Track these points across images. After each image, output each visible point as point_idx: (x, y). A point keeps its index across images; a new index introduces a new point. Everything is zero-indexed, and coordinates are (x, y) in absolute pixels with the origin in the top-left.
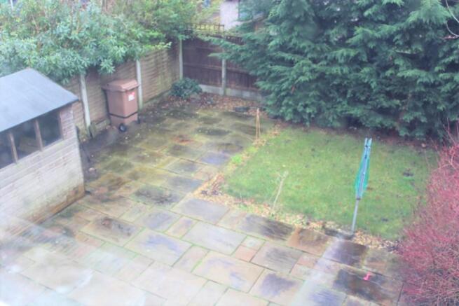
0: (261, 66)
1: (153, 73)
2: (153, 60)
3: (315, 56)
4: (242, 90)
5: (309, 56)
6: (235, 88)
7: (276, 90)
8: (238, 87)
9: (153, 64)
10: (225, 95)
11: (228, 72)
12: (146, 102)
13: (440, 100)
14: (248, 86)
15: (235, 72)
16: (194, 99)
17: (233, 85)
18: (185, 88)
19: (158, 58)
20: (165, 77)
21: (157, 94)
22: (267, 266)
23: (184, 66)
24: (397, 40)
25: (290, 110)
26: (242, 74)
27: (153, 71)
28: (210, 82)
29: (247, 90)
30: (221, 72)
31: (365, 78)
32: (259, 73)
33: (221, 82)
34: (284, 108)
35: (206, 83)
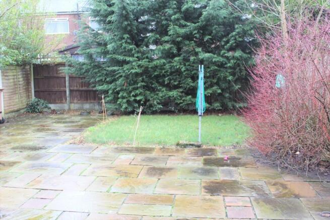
0: (98, 75)
1: (12, 91)
2: (12, 81)
3: (139, 55)
4: (82, 104)
5: (136, 55)
6: (77, 103)
7: (113, 88)
8: (79, 102)
9: (12, 84)
10: (70, 109)
11: (71, 91)
12: (7, 113)
13: (228, 74)
14: (87, 100)
15: (76, 91)
16: (46, 112)
17: (75, 101)
18: (38, 105)
19: (16, 80)
20: (22, 97)
21: (16, 109)
22: (145, 164)
23: (35, 92)
24: (195, 34)
25: (125, 100)
26: (82, 91)
27: (12, 89)
28: (57, 101)
29: (86, 103)
30: (65, 91)
31: (177, 66)
32: (97, 80)
33: (66, 99)
34: (120, 100)
35: (54, 102)
